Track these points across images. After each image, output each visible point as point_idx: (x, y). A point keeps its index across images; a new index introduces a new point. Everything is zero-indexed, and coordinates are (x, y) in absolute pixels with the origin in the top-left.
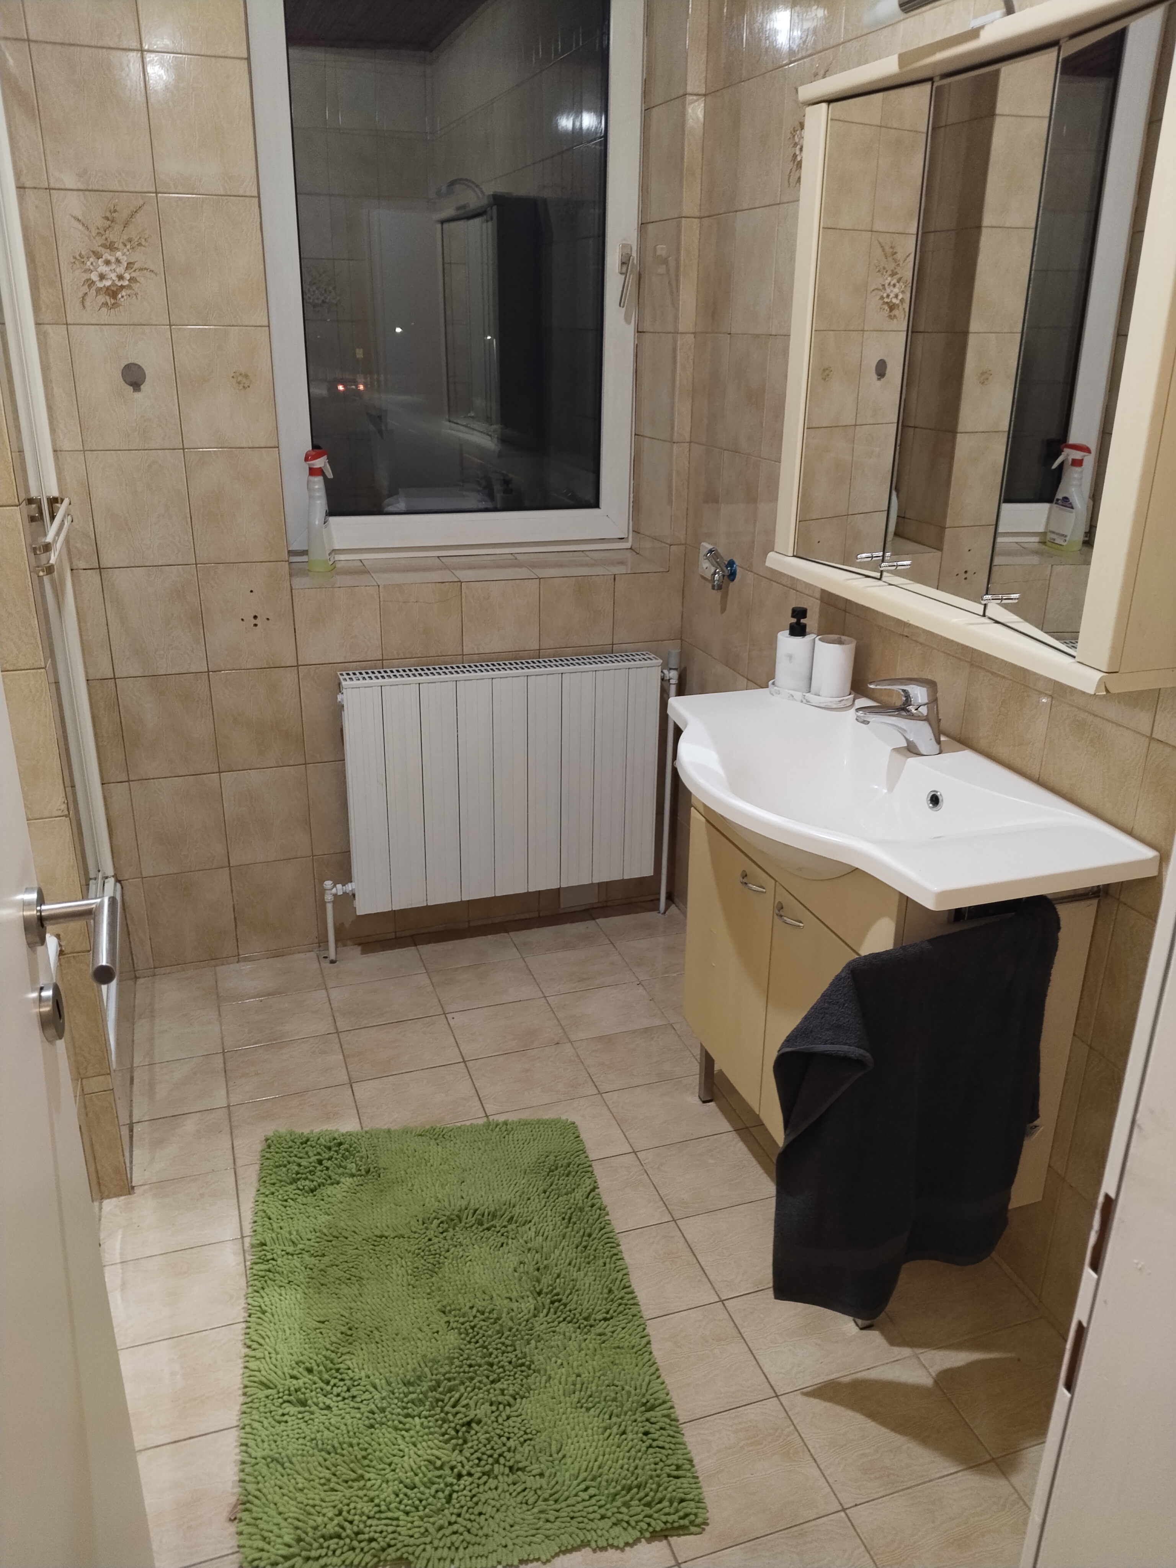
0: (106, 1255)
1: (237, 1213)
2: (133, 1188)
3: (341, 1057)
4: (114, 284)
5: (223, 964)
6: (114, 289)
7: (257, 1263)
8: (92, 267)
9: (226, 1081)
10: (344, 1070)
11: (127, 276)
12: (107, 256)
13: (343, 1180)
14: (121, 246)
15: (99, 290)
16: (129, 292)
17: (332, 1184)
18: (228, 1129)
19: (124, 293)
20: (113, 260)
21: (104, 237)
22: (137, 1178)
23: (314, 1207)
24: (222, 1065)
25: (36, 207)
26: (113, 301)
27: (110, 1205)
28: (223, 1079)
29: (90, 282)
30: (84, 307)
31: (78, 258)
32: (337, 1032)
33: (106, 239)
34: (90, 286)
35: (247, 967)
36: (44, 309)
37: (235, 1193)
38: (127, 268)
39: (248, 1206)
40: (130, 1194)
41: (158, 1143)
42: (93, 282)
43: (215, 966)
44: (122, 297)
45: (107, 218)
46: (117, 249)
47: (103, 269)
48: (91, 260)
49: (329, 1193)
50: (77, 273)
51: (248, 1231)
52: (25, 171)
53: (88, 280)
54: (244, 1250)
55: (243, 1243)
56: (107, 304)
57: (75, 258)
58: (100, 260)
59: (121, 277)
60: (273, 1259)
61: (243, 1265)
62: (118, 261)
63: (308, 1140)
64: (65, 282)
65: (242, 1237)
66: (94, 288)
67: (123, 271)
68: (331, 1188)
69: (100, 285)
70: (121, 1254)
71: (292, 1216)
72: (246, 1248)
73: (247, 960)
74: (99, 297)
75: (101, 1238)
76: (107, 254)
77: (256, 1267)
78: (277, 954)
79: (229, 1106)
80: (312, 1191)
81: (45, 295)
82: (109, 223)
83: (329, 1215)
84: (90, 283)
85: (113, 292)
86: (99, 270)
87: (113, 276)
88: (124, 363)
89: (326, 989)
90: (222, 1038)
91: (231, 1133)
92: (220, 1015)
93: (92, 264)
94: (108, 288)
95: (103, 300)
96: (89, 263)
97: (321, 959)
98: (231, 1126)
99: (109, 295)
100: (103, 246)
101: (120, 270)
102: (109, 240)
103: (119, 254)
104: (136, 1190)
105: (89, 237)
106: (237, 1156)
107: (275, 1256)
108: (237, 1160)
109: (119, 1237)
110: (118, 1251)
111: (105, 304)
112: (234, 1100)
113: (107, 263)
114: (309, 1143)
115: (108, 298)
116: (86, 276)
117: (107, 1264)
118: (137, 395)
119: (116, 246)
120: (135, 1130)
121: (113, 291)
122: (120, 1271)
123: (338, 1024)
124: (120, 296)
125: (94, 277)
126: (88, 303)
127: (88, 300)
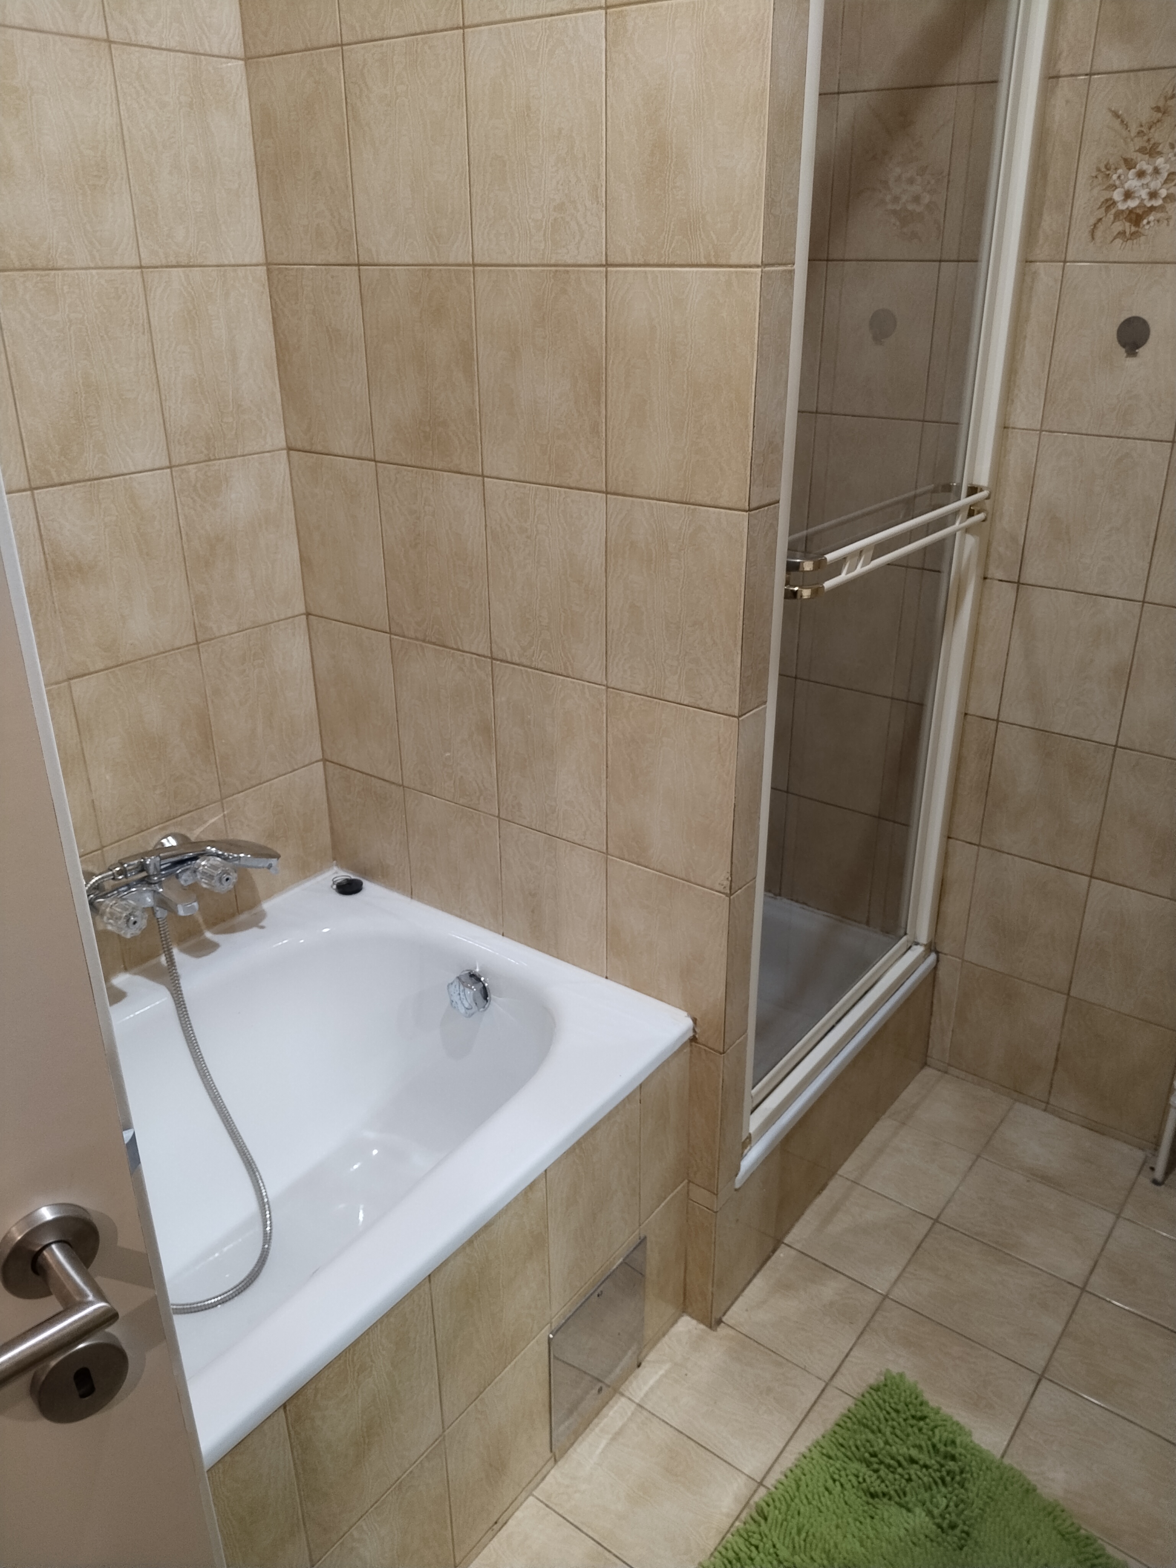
0: (634, 1384)
1: (781, 1445)
2: (719, 1322)
3: (1059, 1329)
4: (1141, 205)
5: (1026, 1103)
6: (1139, 211)
7: (741, 1536)
8: (1117, 183)
9: (910, 1261)
10: (1047, 1352)
11: (1163, 193)
12: (1143, 165)
13: (918, 1510)
14: (1166, 149)
15: (1118, 215)
16: (1159, 215)
17: (901, 1505)
18: (861, 1325)
19: (1151, 218)
20: (1149, 169)
21: (1146, 138)
22: (737, 1314)
23: (856, 1520)
24: (920, 1238)
25: (1067, 102)
26: (1133, 229)
27: (687, 1325)
28: (908, 1256)
29: (1110, 202)
30: (1093, 238)
31: (1103, 169)
32: (1083, 1289)
33: (1149, 140)
34: (1108, 209)
35: (1051, 1123)
36: (1041, 242)
37: (801, 1417)
38: (1166, 182)
39: (800, 1446)
40: (711, 1327)
41: (784, 1287)
42: (1114, 203)
43: (1016, 1100)
44: (1148, 223)
45: (1157, 109)
46: (1160, 154)
47: (1132, 183)
48: (1120, 171)
49: (886, 1515)
50: (1095, 191)
51: (770, 1482)
52: (1064, 54)
53: (1107, 200)
54: (748, 1503)
55: (755, 1491)
56: (1124, 232)
57: (1099, 170)
58: (1133, 171)
59: (1153, 195)
60: (757, 1547)
61: (731, 1521)
62: (1156, 171)
63: (923, 1418)
64: (1077, 204)
65: (761, 1484)
66: (1113, 211)
67: (1159, 185)
68: (894, 1509)
69: (1122, 206)
70: (646, 1395)
71: (823, 1509)
72: (752, 1502)
73: (1056, 1113)
74: (1118, 223)
75: (648, 1358)
76: (1143, 163)
77: (737, 1538)
78: (1096, 1128)
79: (885, 1297)
80: (873, 1496)
81: (1049, 222)
82: (1160, 115)
83: (862, 1545)
84: (1110, 204)
85: (1136, 217)
86: (1126, 186)
87: (1144, 194)
88: (1126, 315)
89: (1118, 1216)
90: (948, 1202)
91: (862, 1333)
92: (970, 1168)
93: (1119, 177)
94: (1131, 211)
95: (1121, 229)
96: (1115, 177)
97: (1146, 1168)
98: (868, 1325)
99: (1130, 221)
100: (1142, 150)
101: (1156, 184)
102: (1152, 142)
103: (1160, 161)
104: (722, 1330)
105: (1125, 139)
106: (843, 1370)
107: (761, 1545)
108: (839, 1376)
109: (662, 1372)
110: (646, 1388)
111: (1122, 234)
112: (896, 1294)
113: (1141, 174)
114: (922, 1423)
115: (1127, 224)
116: (1106, 195)
117: (627, 1394)
118: (1131, 362)
119: (1159, 149)
120: (777, 1253)
121: (1138, 215)
122: (629, 1414)
123: (1094, 1278)
124: (1145, 221)
125: (1117, 195)
126: (1099, 234)
127: (1101, 227)
